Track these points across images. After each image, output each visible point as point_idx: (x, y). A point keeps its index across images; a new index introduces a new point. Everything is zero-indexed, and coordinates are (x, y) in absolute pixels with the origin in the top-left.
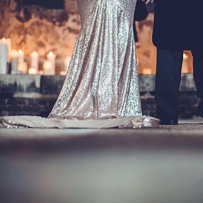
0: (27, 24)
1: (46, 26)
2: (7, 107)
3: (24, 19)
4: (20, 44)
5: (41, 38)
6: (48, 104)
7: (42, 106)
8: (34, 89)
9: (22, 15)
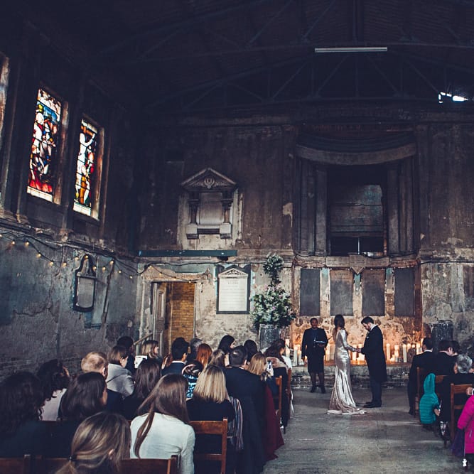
0: (301, 327)
2: (300, 382)
3: (299, 325)
4: (297, 339)
9: (298, 323)
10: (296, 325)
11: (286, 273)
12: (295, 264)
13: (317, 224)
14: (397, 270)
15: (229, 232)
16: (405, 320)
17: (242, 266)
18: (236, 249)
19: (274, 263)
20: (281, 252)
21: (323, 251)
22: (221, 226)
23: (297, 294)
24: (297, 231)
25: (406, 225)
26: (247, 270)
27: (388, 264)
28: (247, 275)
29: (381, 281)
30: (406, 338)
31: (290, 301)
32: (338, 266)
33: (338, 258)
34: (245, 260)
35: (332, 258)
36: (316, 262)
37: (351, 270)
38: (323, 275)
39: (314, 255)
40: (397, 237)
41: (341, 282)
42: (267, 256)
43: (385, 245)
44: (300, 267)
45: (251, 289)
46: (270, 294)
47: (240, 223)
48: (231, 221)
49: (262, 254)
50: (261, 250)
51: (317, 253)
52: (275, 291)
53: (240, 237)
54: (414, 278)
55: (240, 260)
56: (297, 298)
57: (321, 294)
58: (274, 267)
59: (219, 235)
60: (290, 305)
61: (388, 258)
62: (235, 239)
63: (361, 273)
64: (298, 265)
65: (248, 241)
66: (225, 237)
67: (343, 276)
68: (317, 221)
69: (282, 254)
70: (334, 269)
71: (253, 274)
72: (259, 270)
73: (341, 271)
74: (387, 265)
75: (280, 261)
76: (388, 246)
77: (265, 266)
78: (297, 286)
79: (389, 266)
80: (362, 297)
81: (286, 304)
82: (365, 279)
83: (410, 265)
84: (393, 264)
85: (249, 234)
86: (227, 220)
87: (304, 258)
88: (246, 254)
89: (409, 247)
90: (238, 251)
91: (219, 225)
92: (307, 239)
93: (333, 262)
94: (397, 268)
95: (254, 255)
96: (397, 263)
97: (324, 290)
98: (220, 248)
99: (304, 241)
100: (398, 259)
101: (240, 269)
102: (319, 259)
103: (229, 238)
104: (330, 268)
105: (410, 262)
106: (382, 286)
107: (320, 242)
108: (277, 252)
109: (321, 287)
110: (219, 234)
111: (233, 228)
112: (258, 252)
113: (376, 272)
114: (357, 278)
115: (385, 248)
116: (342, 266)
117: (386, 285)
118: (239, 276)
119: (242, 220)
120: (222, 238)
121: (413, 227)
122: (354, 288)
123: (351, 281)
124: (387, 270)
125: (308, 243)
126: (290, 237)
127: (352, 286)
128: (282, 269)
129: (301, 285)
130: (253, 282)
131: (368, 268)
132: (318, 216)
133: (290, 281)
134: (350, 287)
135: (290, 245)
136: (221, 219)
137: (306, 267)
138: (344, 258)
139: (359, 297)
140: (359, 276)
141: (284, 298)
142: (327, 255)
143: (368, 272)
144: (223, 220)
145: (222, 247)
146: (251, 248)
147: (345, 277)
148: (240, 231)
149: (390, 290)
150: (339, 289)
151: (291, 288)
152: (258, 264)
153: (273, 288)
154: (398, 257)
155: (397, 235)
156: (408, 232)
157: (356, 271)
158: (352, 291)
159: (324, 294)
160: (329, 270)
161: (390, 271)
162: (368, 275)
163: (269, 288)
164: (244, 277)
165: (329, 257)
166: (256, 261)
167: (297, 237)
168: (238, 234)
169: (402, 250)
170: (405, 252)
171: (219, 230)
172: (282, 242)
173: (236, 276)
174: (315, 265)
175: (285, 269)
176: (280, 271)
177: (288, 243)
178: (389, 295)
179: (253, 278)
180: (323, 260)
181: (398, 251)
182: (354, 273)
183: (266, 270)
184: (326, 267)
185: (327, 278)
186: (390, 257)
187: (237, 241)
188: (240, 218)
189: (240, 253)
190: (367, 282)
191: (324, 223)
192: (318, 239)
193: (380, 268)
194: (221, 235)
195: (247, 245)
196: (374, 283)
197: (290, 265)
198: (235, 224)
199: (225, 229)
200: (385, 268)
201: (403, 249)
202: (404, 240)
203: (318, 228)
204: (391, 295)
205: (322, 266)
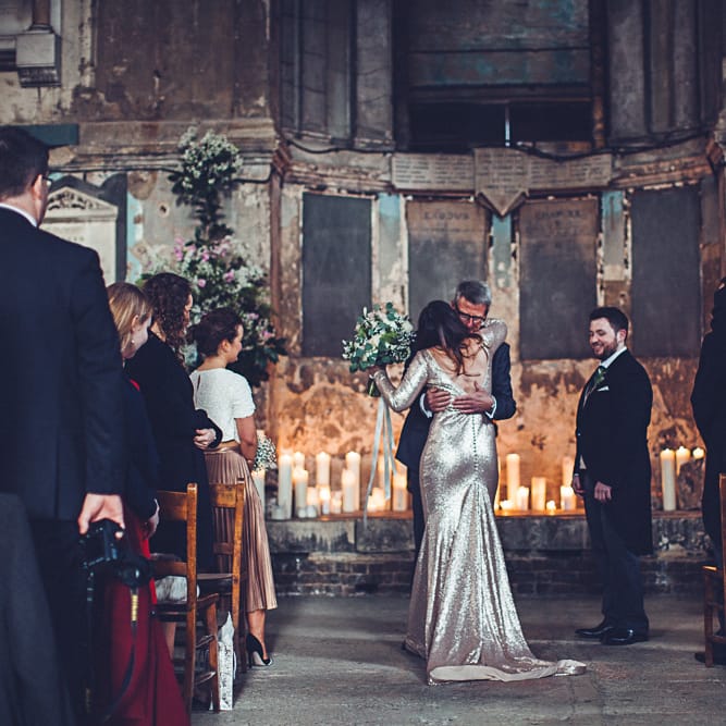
0: (306, 396)
1: (341, 394)
2: (299, 575)
3: (301, 388)
4: (295, 436)
5: (332, 420)
6: (368, 572)
7: (360, 574)
8: (345, 547)
9: (297, 380)
10: (292, 387)
11: (252, 200)
12: (282, 172)
13: (362, 42)
14: (639, 197)
15: (50, 59)
16: (667, 368)
17: (97, 180)
18: (75, 121)
19: (208, 163)
20: (231, 127)
21: (380, 134)
22: (21, 40)
23: (293, 278)
24: (290, 64)
25: (670, 37)
26: (116, 192)
27: (606, 176)
28: (115, 210)
29: (585, 239)
30: (672, 431)
31: (265, 298)
32: (435, 186)
33: (432, 160)
34: (107, 157)
35: (413, 160)
36: (358, 172)
37: (482, 201)
38: (381, 218)
39: (350, 146)
40: (640, 85)
41: (444, 244)
42: (183, 142)
43: (598, 115)
44: (302, 189)
45: (131, 259)
46: (193, 266)
47: (88, 31)
48: (56, 22)
49: (165, 137)
50: (161, 124)
51: (362, 142)
52: (211, 261)
53: (87, 81)
54: (700, 221)
55: (88, 157)
56: (292, 295)
57: (376, 284)
58: (205, 176)
59: (13, 76)
60: (263, 312)
61: (606, 158)
62: (70, 84)
63: (514, 212)
64: (295, 181)
65: (116, 92)
66: (37, 79)
67: (453, 223)
68: (360, 30)
69: (236, 134)
70: (421, 197)
71: (135, 207)
72: (157, 192)
73: (444, 207)
74: (605, 182)
75: (225, 156)
76: (607, 119)
77: (175, 177)
78: (290, 252)
79: (612, 185)
80: (517, 296)
81: (249, 307)
82: (530, 232)
83: (685, 179)
84: (625, 175)
85: (120, 70)
86: (43, 19)
87: (316, 158)
88: (110, 138)
89: (682, 117)
90: (84, 126)
91: (14, 37)
92: (325, 91)
93: (415, 171)
94: (639, 190)
95: (139, 141)
96: (640, 173)
97: (384, 272)
98: (19, 119)
99: (312, 99)
100: (644, 157)
101: (91, 189)
102: (367, 160)
103: (51, 83)
104: (406, 192)
105: (685, 167)
106: (589, 256)
107: (368, 102)
108: (218, 130)
109: (375, 260)
110: (13, 68)
111: (65, 46)
112: (151, 131)
113: (566, 206)
114: (501, 229)
115: (599, 126)
116: (447, 186)
117: (601, 252)
118: (86, 213)
119: (93, 20)
120: (24, 85)
121: (696, 43)
122: (491, 263)
123: (478, 239)
124: (605, 200)
125: (326, 109)
126: (264, 76)
127: (485, 258)
128: (234, 184)
129: (304, 250)
130: (136, 234)
131: (538, 195)
132: (363, 14)
133: (265, 230)
134: (478, 259)
135: (261, 102)
136: (20, 19)
137: (323, 188)
138: (455, 158)
139: (510, 296)
140: (508, 222)
141: (243, 283)
142: (398, 150)
143: (538, 207)
144: (27, 24)
145: (25, 114)
146: (126, 116)
147: (461, 225)
148: (88, 57)
149: (615, 268)
150: (438, 269)
151: (267, 256)
152: (152, 170)
153: (204, 252)
154: (643, 150)
155: (640, 73)
156: (679, 64)
157: (497, 206)
158: (485, 274)
159: (385, 283)
160: (402, 200)
161: (616, 202)
162: (540, 216)
163: (191, 251)
164: (104, 219)
165: (401, 157)
166: (144, 162)
167: (291, 82)
168: (82, 68)
169: (655, 128)
170: (668, 135)
171: (12, 54)
172: (236, 94)
173: (76, 213)
174: (353, 183)
175: (247, 188)
176: (228, 195)
177: (257, 98)
178: (612, 287)
179: (138, 220)
180: (383, 165)
181: (643, 133)
182: (490, 213)
183: (178, 189)
184: (391, 189)
185: (398, 229)
186: (614, 153)
187: (78, 91)
188: (88, 14)
189: (90, 132)
190: (534, 241)
191: (383, 39)
192: (362, 96)
193: (579, 193)
194: (21, 71)
195: (115, 106)
196: (558, 245)
197: (263, 171)
198: (71, 32)
199: (36, 53)
200: (598, 191)
201: (659, 126)
202: (665, 95)
203: (364, 56)
204: (621, 283)
205: (378, 186)
